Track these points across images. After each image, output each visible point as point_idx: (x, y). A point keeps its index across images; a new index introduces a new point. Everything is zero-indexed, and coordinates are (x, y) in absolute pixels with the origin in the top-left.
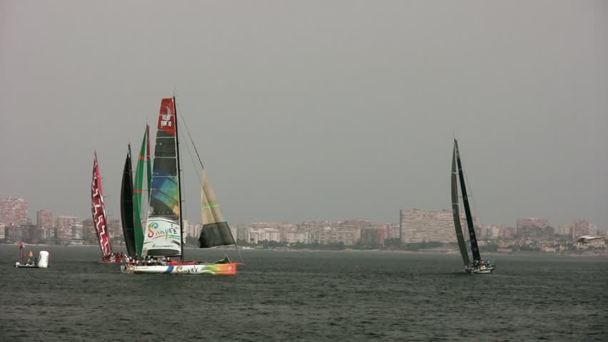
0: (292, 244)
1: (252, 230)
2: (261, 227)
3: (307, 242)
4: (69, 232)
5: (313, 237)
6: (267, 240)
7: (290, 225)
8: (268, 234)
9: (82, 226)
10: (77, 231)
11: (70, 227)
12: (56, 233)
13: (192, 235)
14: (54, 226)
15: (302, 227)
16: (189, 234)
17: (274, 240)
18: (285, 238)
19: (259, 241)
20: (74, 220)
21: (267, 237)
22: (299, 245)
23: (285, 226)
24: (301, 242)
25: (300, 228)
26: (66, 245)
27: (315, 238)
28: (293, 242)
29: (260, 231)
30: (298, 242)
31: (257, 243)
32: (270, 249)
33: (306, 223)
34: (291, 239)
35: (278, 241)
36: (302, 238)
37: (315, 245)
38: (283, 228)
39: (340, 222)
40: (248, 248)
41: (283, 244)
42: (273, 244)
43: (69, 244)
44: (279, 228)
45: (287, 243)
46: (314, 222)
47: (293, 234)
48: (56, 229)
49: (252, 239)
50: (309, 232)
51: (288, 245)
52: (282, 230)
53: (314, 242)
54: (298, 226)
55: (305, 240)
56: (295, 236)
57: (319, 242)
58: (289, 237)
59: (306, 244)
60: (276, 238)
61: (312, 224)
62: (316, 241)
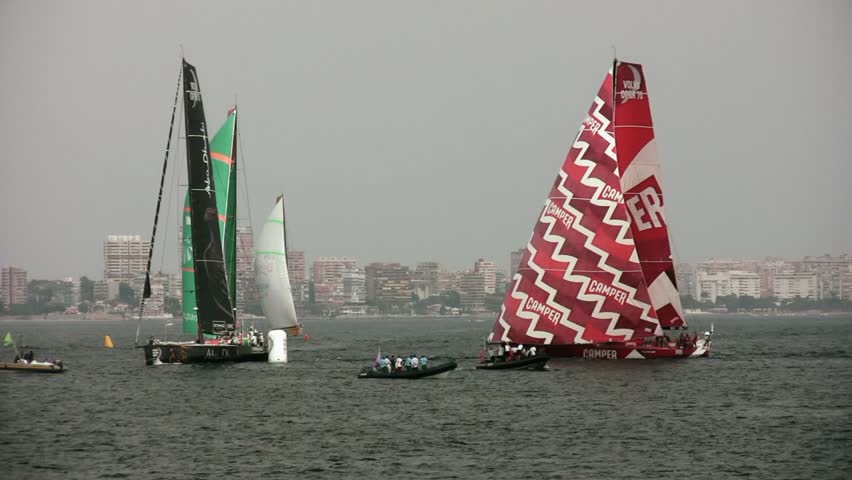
0: (784, 301)
1: (705, 276)
2: (723, 270)
3: (815, 297)
4: (339, 290)
5: (826, 284)
6: (734, 295)
7: (781, 264)
8: (736, 283)
9: (363, 276)
10: (355, 288)
11: (340, 280)
12: (312, 293)
14: (307, 277)
15: (803, 267)
17: (749, 294)
18: (770, 290)
19: (718, 298)
20: (348, 265)
21: (735, 289)
22: (799, 303)
23: (769, 265)
24: (803, 296)
25: (799, 269)
26: (333, 316)
27: (831, 288)
28: (786, 296)
29: (720, 277)
30: (798, 297)
31: (714, 300)
32: (741, 313)
33: (814, 259)
34: (784, 290)
35: (757, 296)
36: (805, 288)
37: (832, 302)
38: (766, 270)
40: (698, 312)
41: (768, 301)
42: (746, 302)
43: (338, 313)
44: (758, 270)
45: (776, 299)
46: (828, 256)
47: (786, 281)
48: (311, 285)
49: (704, 295)
50: (819, 276)
51: (778, 304)
52: (764, 274)
53: (830, 296)
54: (797, 265)
55: (811, 292)
56: (791, 285)
57: (840, 296)
58: (778, 286)
59: (813, 301)
60: (753, 290)
61: (825, 260)
62: (833, 294)
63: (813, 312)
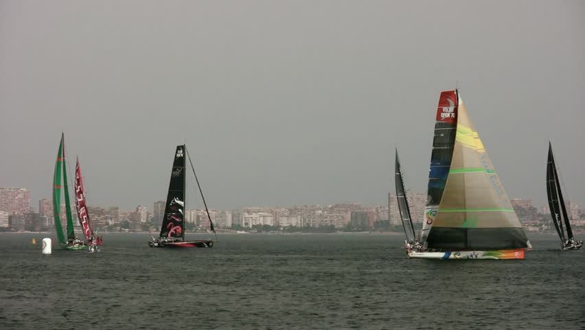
0: (284, 227)
1: (247, 215)
2: (255, 212)
3: (299, 226)
5: (305, 220)
6: (261, 224)
7: (284, 209)
8: (262, 219)
15: (294, 211)
17: (268, 224)
18: (278, 222)
19: (253, 226)
21: (261, 221)
22: (292, 229)
23: (278, 210)
24: (294, 225)
25: (292, 212)
27: (307, 222)
28: (285, 225)
29: (254, 215)
30: (291, 226)
31: (251, 227)
32: (263, 233)
33: (298, 208)
34: (284, 222)
35: (272, 225)
36: (294, 221)
37: (307, 228)
38: (277, 213)
39: (330, 206)
40: (243, 232)
41: (276, 227)
42: (266, 228)
44: (272, 212)
45: (281, 227)
46: (305, 206)
47: (286, 218)
49: (246, 224)
50: (301, 216)
51: (282, 229)
52: (275, 214)
53: (306, 226)
54: (290, 210)
55: (297, 223)
56: (288, 220)
57: (311, 225)
58: (282, 220)
59: (298, 228)
60: (269, 222)
61: (304, 208)
62: (308, 224)
63: (298, 233)
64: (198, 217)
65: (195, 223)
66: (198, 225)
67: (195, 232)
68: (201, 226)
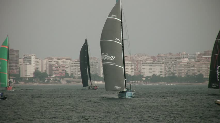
0: (147, 77)
3: (163, 75)
5: (170, 69)
7: (145, 57)
13: (40, 70)
15: (157, 59)
16: (37, 69)
18: (140, 71)
22: (155, 79)
23: (140, 58)
24: (157, 74)
25: (155, 61)
27: (172, 71)
28: (148, 75)
30: (154, 75)
33: (163, 55)
34: (147, 72)
36: (158, 70)
37: (173, 78)
38: (138, 61)
39: (199, 53)
41: (138, 77)
45: (143, 76)
46: (170, 53)
47: (148, 67)
50: (166, 64)
51: (144, 79)
52: (136, 63)
53: (171, 75)
54: (154, 58)
55: (161, 72)
56: (151, 68)
57: (177, 75)
58: (144, 69)
59: (162, 77)
61: (168, 55)
62: (173, 74)
63: (162, 83)
64: (51, 66)
65: (48, 73)
66: (51, 75)
67: (48, 82)
68: (54, 76)
